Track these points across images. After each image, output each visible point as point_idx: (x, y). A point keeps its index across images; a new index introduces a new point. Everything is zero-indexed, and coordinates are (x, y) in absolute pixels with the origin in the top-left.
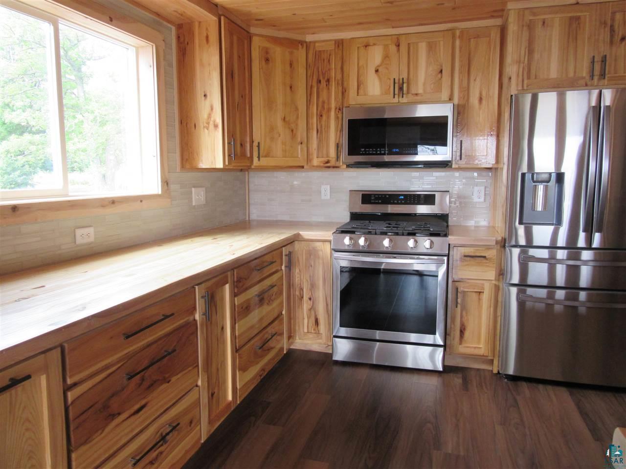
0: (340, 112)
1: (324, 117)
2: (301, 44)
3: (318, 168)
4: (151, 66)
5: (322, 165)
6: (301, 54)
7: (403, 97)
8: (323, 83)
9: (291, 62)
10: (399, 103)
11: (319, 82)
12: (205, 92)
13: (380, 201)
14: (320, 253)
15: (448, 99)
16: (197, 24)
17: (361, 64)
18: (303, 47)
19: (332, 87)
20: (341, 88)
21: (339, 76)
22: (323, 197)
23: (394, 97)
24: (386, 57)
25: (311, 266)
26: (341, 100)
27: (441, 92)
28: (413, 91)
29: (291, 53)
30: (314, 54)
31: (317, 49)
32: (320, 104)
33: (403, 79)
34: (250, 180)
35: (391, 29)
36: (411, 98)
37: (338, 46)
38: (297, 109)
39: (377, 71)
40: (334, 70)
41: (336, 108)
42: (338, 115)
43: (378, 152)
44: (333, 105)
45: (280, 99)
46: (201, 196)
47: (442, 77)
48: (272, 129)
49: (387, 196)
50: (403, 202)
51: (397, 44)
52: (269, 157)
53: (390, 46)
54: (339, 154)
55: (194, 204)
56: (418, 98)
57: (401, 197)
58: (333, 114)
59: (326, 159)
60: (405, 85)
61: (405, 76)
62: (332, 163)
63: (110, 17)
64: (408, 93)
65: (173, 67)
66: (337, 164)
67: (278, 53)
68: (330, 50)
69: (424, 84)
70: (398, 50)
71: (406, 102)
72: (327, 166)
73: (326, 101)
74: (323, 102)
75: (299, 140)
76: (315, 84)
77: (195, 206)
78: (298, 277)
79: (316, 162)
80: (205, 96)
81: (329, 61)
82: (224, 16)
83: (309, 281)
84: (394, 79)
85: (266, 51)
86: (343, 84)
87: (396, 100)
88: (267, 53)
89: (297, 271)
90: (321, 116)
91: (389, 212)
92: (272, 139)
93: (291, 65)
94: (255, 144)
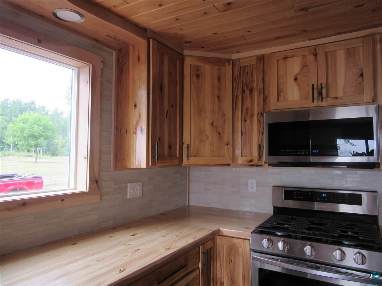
0: (262, 117)
1: (248, 122)
2: (228, 62)
3: (243, 165)
4: (87, 82)
5: (246, 163)
6: (228, 70)
7: (322, 101)
8: (247, 93)
9: (219, 76)
10: (318, 106)
11: (243, 92)
12: (135, 103)
13: (302, 198)
14: (240, 249)
15: (372, 101)
16: (131, 47)
17: (280, 74)
18: (229, 65)
19: (255, 95)
20: (263, 95)
21: (261, 86)
22: (250, 190)
23: (313, 101)
24: (304, 66)
25: (232, 261)
26: (263, 107)
27: (363, 94)
28: (332, 94)
29: (219, 70)
30: (239, 69)
31: (242, 65)
32: (244, 111)
33: (322, 84)
34: (191, 173)
35: (309, 41)
36: (330, 101)
37: (260, 61)
38: (224, 115)
39: (296, 79)
40: (256, 81)
41: (258, 114)
42: (261, 120)
43: (299, 153)
44: (256, 112)
45: (208, 107)
46: (137, 190)
47: (363, 80)
48: (201, 132)
49: (310, 193)
50: (326, 200)
51: (314, 54)
52: (197, 156)
53: (308, 56)
54: (261, 154)
55: (128, 197)
56: (338, 101)
57: (324, 195)
58: (255, 118)
59: (249, 159)
60: (324, 91)
61: (324, 81)
62: (256, 162)
63: (38, 40)
64: (327, 96)
65: (112, 84)
66: (260, 163)
67: (207, 69)
68: (253, 64)
69: (344, 88)
70: (316, 59)
71: (326, 105)
72: (251, 164)
73: (250, 108)
74: (247, 109)
75: (226, 141)
76: (239, 94)
77: (130, 199)
78: (219, 271)
79: (240, 161)
80: (135, 106)
81: (252, 73)
82: (153, 39)
83: (229, 275)
84: (313, 85)
85: (197, 69)
86: (264, 93)
87: (315, 104)
88: (198, 70)
89: (218, 264)
90: (245, 120)
91: (315, 209)
92: (201, 141)
93: (219, 79)
94: (185, 146)
